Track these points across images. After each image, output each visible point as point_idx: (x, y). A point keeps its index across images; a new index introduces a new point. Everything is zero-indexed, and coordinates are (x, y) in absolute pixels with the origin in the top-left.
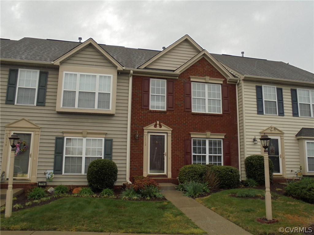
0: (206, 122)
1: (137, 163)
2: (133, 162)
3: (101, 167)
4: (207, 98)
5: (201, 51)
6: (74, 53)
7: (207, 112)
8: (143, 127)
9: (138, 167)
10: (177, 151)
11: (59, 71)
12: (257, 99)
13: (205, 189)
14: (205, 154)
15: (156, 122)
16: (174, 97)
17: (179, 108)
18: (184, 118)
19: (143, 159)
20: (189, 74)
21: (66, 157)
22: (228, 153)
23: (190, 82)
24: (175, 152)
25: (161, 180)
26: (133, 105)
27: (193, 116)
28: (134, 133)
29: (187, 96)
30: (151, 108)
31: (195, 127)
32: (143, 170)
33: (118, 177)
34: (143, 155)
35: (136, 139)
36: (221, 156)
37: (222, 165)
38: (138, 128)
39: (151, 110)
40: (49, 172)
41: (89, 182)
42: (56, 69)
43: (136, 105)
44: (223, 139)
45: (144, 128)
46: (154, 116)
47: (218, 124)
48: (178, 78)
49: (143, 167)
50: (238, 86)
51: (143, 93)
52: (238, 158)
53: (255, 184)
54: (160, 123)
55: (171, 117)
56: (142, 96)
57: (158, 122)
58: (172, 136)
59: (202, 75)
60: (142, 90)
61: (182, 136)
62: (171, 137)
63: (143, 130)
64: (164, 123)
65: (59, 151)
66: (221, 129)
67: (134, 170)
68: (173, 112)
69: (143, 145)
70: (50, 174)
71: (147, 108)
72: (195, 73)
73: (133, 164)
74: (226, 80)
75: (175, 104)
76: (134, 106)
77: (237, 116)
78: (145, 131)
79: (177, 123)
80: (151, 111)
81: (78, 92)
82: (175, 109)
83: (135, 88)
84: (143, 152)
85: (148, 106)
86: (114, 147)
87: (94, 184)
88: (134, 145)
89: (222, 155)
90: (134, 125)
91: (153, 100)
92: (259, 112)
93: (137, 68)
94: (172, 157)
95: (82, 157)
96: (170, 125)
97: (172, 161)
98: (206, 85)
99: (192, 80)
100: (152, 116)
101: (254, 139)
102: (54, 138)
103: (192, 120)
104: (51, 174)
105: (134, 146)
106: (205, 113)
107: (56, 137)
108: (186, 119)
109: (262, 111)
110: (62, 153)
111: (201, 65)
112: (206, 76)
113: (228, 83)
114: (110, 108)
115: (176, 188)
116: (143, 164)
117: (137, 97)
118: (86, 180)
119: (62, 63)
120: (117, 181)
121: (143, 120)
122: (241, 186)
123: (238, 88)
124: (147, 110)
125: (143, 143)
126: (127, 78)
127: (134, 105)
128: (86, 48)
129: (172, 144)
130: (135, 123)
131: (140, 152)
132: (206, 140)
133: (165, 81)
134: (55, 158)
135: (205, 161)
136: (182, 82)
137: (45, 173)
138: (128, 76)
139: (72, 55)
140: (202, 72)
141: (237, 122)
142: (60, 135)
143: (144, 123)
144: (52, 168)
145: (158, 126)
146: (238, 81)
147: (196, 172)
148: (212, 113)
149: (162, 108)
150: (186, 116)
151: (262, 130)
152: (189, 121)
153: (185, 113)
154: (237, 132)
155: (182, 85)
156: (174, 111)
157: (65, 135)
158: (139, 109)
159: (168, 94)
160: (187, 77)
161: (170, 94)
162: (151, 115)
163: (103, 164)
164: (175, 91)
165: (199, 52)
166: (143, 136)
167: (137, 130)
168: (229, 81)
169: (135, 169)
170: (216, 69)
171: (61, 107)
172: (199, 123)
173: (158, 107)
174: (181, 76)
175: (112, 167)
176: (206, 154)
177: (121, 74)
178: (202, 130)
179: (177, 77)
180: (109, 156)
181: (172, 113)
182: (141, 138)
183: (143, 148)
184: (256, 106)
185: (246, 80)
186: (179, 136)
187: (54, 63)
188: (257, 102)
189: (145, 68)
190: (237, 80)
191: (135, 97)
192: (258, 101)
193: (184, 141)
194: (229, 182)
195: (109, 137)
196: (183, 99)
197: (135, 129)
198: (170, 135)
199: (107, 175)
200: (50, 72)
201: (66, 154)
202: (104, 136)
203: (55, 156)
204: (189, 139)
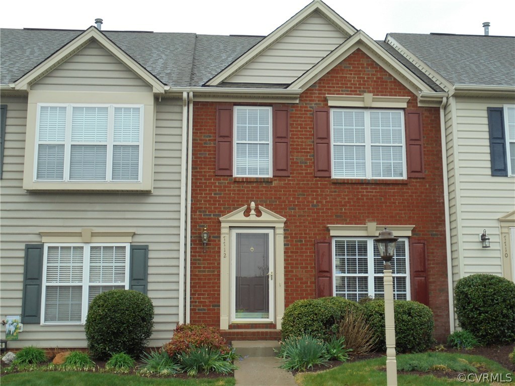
0: (367, 199)
1: (206, 296)
2: (199, 295)
3: (113, 306)
4: (368, 143)
5: (352, 33)
6: (58, 62)
7: (369, 176)
8: (220, 216)
9: (210, 306)
10: (298, 268)
11: (27, 103)
12: (490, 139)
13: (335, 354)
14: (365, 273)
15: (249, 205)
16: (289, 145)
17: (302, 170)
18: (314, 191)
19: (219, 287)
20: (325, 90)
21: (47, 287)
22: (422, 271)
23: (326, 109)
24: (292, 272)
25: (254, 333)
26: (196, 168)
27: (335, 188)
28: (200, 230)
29: (320, 141)
30: (238, 173)
31: (341, 213)
32: (219, 313)
33: (156, 327)
34: (219, 279)
35: (204, 243)
36: (404, 278)
37: (408, 298)
38: (209, 219)
39: (235, 178)
40: (10, 319)
41: (89, 339)
42: (22, 97)
43: (202, 168)
44: (408, 237)
45: (221, 219)
46: (244, 191)
47: (394, 203)
48: (297, 101)
49: (219, 306)
50: (445, 112)
51: (218, 139)
52: (447, 282)
53: (471, 342)
54: (257, 205)
55: (283, 192)
56: (215, 147)
57: (253, 204)
58: (285, 234)
59: (356, 91)
60: (215, 133)
61: (309, 234)
62: (282, 236)
63: (220, 222)
64: (267, 207)
65: (32, 276)
66: (403, 215)
67: (200, 314)
68: (289, 180)
69: (219, 256)
70: (12, 324)
71: (227, 173)
72: (339, 87)
73: (198, 298)
74: (414, 98)
75: (292, 162)
76: (198, 170)
77: (442, 182)
78: (223, 225)
79: (297, 205)
80: (237, 180)
81: (70, 146)
82: (291, 173)
83: (201, 129)
84: (219, 271)
85: (230, 168)
86: (151, 263)
87: (98, 344)
88: (199, 256)
89: (407, 275)
90: (198, 213)
91: (242, 153)
92: (496, 170)
93: (204, 85)
94: (285, 283)
95: (81, 287)
96: (282, 209)
97: (286, 290)
98: (367, 114)
99: (330, 103)
100: (238, 190)
101: (483, 235)
102: (23, 246)
103: (332, 195)
104: (15, 324)
105: (199, 260)
106: (364, 178)
107: (26, 245)
108: (317, 195)
109: (502, 167)
110: (39, 278)
111: (353, 67)
112: (365, 92)
113: (419, 105)
114: (140, 179)
115: (275, 351)
116: (219, 298)
117: (205, 151)
118: (84, 336)
119: (33, 84)
120: (152, 336)
121: (219, 201)
122: (437, 347)
123: (445, 116)
124: (229, 178)
125: (219, 252)
126: (177, 109)
127: (198, 167)
128: (85, 48)
129: (285, 252)
130: (202, 208)
131: (214, 271)
132: (367, 241)
133: (270, 109)
134: (25, 291)
135: (367, 291)
136: (308, 111)
137: (3, 321)
138: (179, 105)
139: (54, 65)
140: (356, 84)
141: (443, 197)
142: (34, 239)
143: (221, 208)
144: (19, 311)
145: (253, 212)
146: (444, 100)
147: (316, 314)
148: (382, 178)
149: (262, 171)
150: (319, 188)
151: (506, 214)
152: (326, 199)
153: (316, 181)
154: (444, 221)
155: (309, 118)
156: (290, 178)
157: (44, 239)
158: (209, 176)
159: (277, 138)
160: (321, 97)
161: (280, 140)
162: (236, 189)
163: (117, 300)
164: (293, 131)
165: (348, 37)
166: (220, 237)
167: (204, 222)
168: (421, 102)
169: (201, 310)
170: (390, 75)
171: (33, 181)
172: (349, 202)
173: (254, 170)
174: (306, 97)
175: (138, 306)
176: (367, 273)
177: (163, 101)
178: (356, 219)
179: (295, 98)
180: (141, 282)
181: (286, 182)
182: (215, 241)
183: (219, 264)
184: (488, 157)
185: (461, 96)
186: (302, 234)
187: (16, 85)
188: (490, 146)
189: (223, 84)
190: (442, 98)
191: (200, 151)
192: (492, 145)
193: (314, 244)
194: (404, 337)
195: (140, 240)
196: (310, 149)
197: (201, 222)
198: (280, 231)
199: (124, 324)
200: (10, 106)
201: (47, 281)
202: (129, 239)
203: (25, 286)
204: (326, 241)
